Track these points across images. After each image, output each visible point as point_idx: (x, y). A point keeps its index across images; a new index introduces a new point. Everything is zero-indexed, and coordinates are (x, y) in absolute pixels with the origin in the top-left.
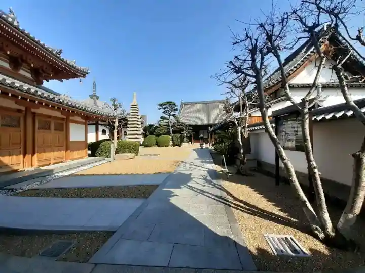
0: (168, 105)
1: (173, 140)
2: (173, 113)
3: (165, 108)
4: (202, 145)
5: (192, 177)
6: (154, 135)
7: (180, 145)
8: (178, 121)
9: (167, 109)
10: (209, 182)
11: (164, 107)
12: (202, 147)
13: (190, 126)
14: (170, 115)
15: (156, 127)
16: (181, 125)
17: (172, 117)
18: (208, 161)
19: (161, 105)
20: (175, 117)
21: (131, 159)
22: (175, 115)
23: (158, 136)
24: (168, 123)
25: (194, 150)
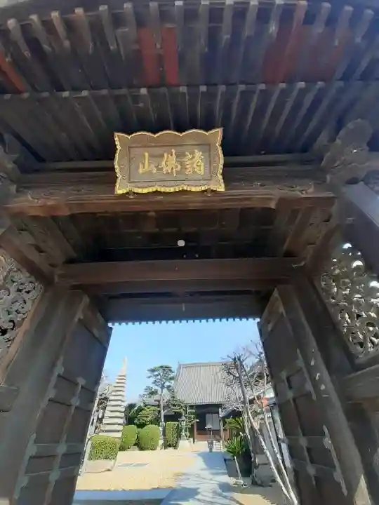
0: (161, 370)
1: (164, 435)
2: (167, 384)
3: (157, 375)
4: (211, 444)
5: (199, 490)
6: (134, 424)
7: (175, 446)
8: (173, 397)
9: (159, 377)
10: (220, 495)
11: (156, 373)
12: (211, 449)
13: (191, 407)
14: (163, 387)
15: (140, 409)
16: (179, 405)
17: (165, 390)
18: (221, 471)
19: (153, 371)
20: (169, 390)
21: (109, 470)
22: (169, 386)
23: (141, 426)
24: (159, 401)
25: (199, 455)
